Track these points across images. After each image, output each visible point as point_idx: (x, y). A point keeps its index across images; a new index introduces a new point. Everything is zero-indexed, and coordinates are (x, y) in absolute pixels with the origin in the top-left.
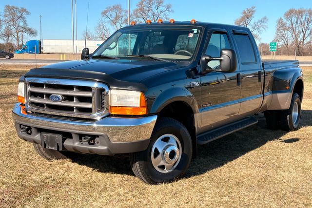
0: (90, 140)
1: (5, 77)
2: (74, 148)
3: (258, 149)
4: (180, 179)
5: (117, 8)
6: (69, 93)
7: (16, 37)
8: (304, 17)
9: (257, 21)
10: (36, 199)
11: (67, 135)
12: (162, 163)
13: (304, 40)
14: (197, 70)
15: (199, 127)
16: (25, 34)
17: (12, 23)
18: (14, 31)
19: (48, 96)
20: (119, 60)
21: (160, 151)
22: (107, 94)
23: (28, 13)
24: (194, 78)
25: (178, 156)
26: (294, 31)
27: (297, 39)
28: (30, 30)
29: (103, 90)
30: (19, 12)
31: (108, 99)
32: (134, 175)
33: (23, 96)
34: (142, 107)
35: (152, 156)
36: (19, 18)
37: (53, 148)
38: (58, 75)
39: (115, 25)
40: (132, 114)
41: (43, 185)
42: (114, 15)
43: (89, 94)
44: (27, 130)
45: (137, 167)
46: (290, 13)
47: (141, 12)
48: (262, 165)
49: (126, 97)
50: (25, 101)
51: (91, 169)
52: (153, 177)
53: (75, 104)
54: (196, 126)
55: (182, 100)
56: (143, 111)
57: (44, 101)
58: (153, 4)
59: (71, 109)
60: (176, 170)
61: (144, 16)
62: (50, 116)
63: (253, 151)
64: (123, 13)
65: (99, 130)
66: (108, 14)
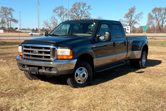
0: (50, 69)
1: (4, 45)
2: (43, 73)
3: (124, 76)
4: (87, 86)
5: (61, 8)
6: (40, 50)
7: (7, 23)
8: (162, 12)
9: (137, 14)
10: (28, 93)
11: (40, 67)
12: (79, 79)
13: (163, 24)
14: (95, 40)
15: (96, 65)
16: (12, 22)
17: (5, 16)
18: (6, 20)
19: (32, 51)
20: (62, 36)
21: (79, 74)
22: (56, 51)
23: (13, 11)
24: (93, 44)
25: (86, 76)
26: (157, 20)
27: (159, 24)
28: (14, 20)
29: (55, 49)
30: (9, 10)
31: (57, 53)
32: (68, 85)
33: (21, 52)
34: (70, 55)
35: (75, 76)
36: (8, 13)
37: (34, 73)
38: (36, 43)
39: (60, 17)
40: (67, 58)
41: (30, 89)
42: (60, 11)
43: (49, 51)
44: (23, 66)
45: (69, 81)
46: (155, 10)
47: (74, 10)
48: (124, 82)
49: (64, 51)
50: (22, 54)
51: (50, 83)
52: (76, 85)
53: (43, 55)
54: (94, 64)
55: (88, 53)
56: (71, 57)
57: (30, 54)
58: (81, 5)
59: (41, 57)
60: (86, 82)
61: (76, 12)
62: (33, 60)
63: (121, 77)
64: (65, 10)
65: (53, 65)
66: (57, 11)
